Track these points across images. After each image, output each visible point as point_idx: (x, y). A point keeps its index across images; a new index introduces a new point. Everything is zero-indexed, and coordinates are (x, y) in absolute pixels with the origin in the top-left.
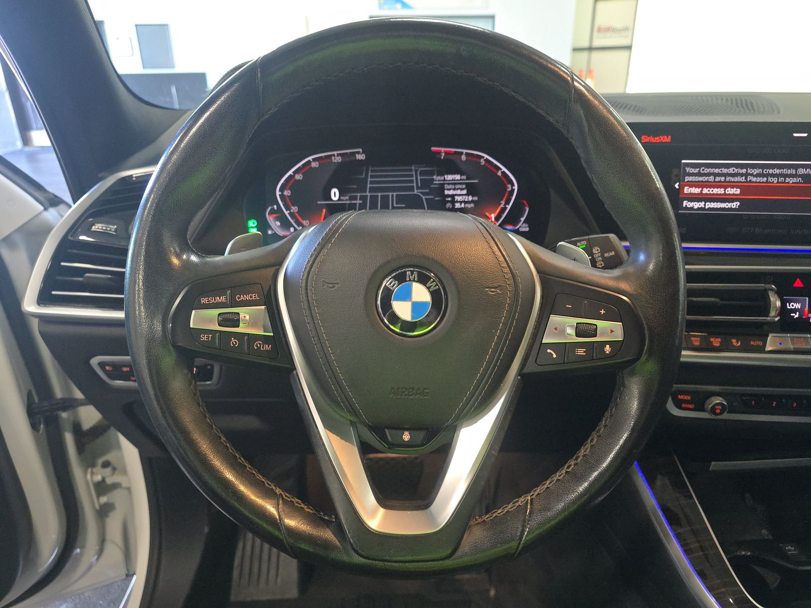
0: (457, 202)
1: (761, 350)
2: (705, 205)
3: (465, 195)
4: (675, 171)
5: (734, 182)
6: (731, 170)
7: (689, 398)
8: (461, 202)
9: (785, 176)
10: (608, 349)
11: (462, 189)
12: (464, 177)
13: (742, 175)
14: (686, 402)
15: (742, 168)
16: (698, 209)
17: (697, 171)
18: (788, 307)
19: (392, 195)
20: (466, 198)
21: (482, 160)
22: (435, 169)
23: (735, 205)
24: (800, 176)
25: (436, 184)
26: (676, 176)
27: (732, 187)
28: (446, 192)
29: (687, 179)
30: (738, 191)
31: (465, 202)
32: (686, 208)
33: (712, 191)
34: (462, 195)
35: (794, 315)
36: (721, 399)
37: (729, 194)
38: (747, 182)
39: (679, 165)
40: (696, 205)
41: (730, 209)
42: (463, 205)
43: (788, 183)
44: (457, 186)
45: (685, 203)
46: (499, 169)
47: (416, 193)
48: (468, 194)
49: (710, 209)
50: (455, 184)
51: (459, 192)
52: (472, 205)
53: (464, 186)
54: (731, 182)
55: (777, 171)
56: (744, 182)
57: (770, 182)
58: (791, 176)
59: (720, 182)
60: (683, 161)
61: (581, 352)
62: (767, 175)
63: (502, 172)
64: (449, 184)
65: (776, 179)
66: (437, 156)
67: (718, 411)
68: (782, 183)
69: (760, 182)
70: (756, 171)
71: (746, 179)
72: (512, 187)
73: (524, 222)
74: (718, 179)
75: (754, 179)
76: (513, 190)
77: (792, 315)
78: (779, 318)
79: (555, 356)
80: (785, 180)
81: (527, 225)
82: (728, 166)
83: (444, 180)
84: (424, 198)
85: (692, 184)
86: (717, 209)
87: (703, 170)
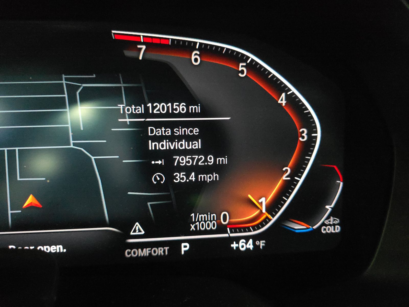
0: (180, 169)
3: (197, 152)
8: (188, 170)
11: (189, 139)
12: (197, 109)
19: (11, 154)
20: (200, 160)
21: (242, 67)
22: (122, 85)
25: (124, 125)
28: (152, 145)
31: (198, 170)
34: (192, 152)
42: (193, 177)
44: (179, 132)
46: (283, 89)
47: (72, 146)
48: (203, 151)
50: (172, 125)
51: (183, 145)
52: (214, 176)
53: (196, 131)
63: (287, 97)
64: (158, 125)
66: (129, 53)
72: (309, 134)
73: (331, 215)
76: (311, 141)
81: (338, 221)
83: (146, 114)
84: (93, 158)
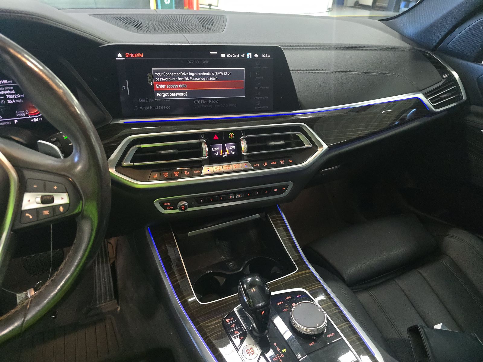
0: (9, 99)
1: (200, 175)
2: (169, 95)
3: (14, 94)
4: (149, 75)
5: (183, 81)
6: (180, 74)
7: (169, 204)
8: (12, 99)
9: (209, 76)
10: (61, 209)
11: (10, 90)
12: (11, 82)
13: (186, 76)
14: (168, 206)
15: (186, 73)
16: (166, 97)
17: (161, 75)
18: (213, 150)
20: (15, 96)
23: (185, 94)
24: (216, 76)
26: (150, 78)
27: (182, 84)
29: (157, 79)
30: (186, 86)
31: (15, 99)
32: (159, 97)
33: (172, 86)
34: (12, 94)
35: (216, 154)
36: (185, 202)
37: (181, 88)
38: (189, 81)
39: (151, 71)
40: (165, 95)
41: (183, 97)
42: (14, 101)
43: (211, 80)
44: (7, 88)
45: (158, 94)
48: (15, 93)
49: (172, 97)
50: (4, 87)
51: (9, 92)
52: (21, 101)
53: (12, 88)
54: (181, 81)
55: (205, 74)
56: (188, 81)
57: (202, 80)
58: (212, 76)
59: (175, 81)
60: (153, 69)
61: (46, 213)
62: (200, 76)
65: (205, 78)
67: (183, 209)
68: (207, 80)
69: (196, 81)
70: (193, 74)
71: (189, 78)
74: (173, 79)
75: (193, 79)
77: (215, 154)
78: (208, 156)
79: (31, 217)
80: (209, 79)
82: (178, 71)
85: (160, 83)
86: (176, 97)
87: (165, 74)
